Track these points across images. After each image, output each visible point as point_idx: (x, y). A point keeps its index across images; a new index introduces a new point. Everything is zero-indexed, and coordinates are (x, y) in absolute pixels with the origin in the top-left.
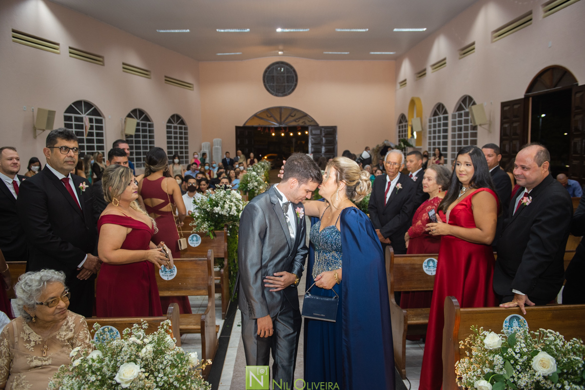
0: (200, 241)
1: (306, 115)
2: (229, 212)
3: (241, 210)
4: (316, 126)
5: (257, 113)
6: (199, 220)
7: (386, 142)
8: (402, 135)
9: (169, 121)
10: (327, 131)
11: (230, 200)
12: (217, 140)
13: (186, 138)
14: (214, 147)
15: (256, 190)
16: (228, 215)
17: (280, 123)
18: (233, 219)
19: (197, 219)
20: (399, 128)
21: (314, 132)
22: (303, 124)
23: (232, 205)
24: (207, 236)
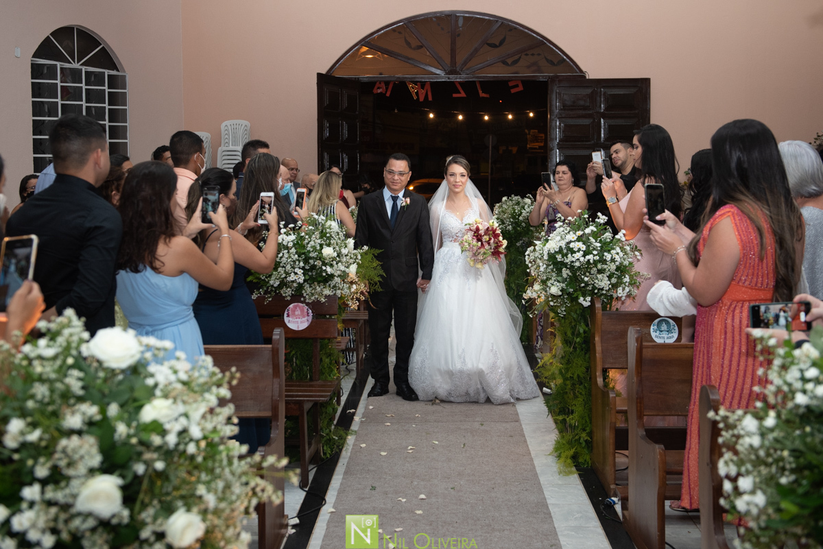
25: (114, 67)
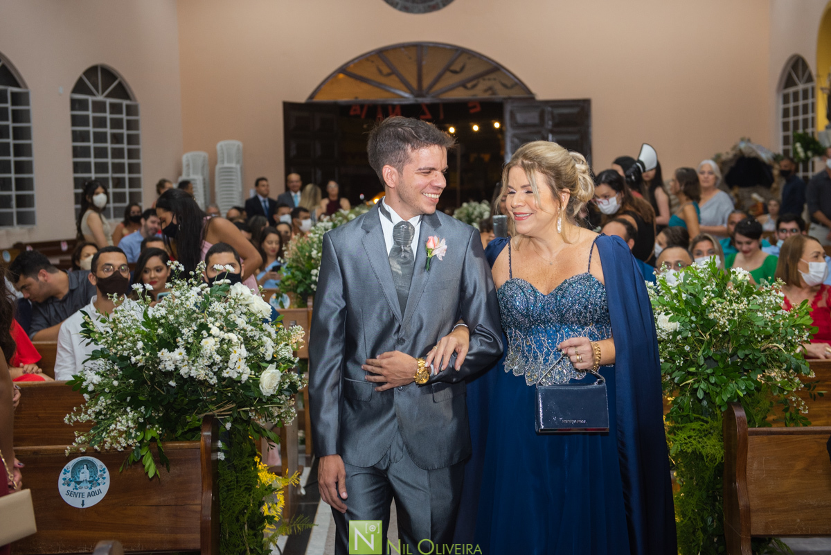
0: (104, 487)
1: (496, 68)
2: (221, 370)
3: (268, 358)
4: (528, 99)
5: (347, 64)
6: (103, 402)
7: (743, 146)
8: (796, 123)
9: (80, 87)
10: (560, 115)
11: (226, 320)
12: (228, 147)
13: (133, 140)
14: (219, 166)
16: (214, 381)
17: (419, 93)
18: (235, 394)
19: (95, 395)
20: (786, 99)
21: (520, 118)
22: (486, 96)
23: (230, 341)
24: (134, 463)
25: (128, 97)
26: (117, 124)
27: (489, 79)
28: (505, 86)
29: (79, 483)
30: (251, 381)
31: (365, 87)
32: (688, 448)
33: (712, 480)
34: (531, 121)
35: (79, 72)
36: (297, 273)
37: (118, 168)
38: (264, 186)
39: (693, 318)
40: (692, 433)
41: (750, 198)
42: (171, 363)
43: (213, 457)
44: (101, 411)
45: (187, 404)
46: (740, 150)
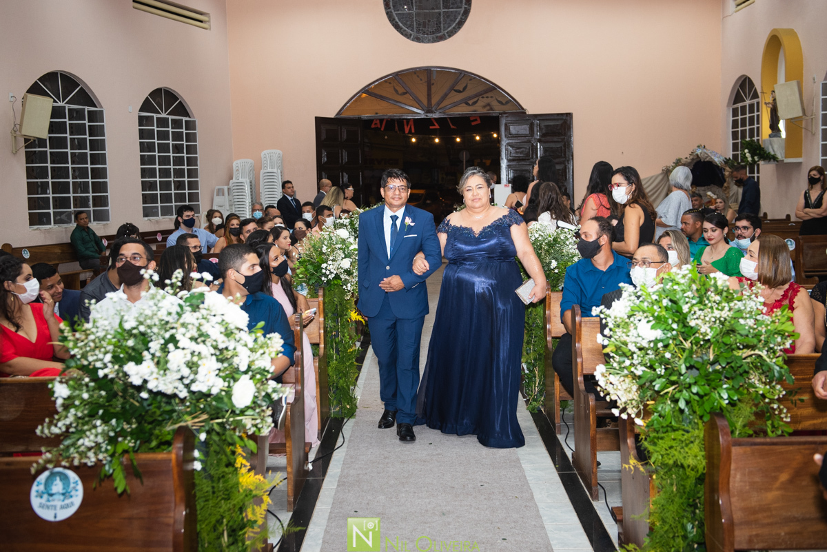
0: (77, 499)
1: (492, 88)
2: (190, 383)
3: (243, 369)
4: (520, 114)
5: (369, 85)
6: (73, 414)
7: (699, 152)
8: (743, 132)
9: (146, 106)
10: (547, 126)
11: (198, 331)
12: (271, 155)
13: (191, 150)
14: (262, 171)
15: (346, 282)
16: (185, 394)
17: (428, 108)
20: (735, 113)
21: (513, 129)
22: (485, 111)
23: (201, 355)
24: (106, 477)
25: (187, 115)
26: (177, 136)
27: (487, 97)
28: (500, 102)
29: (51, 495)
30: (223, 393)
31: (384, 104)
32: (670, 459)
33: (693, 488)
34: (522, 132)
35: (145, 94)
36: (309, 267)
37: (179, 173)
38: (289, 188)
39: (675, 326)
40: (673, 443)
41: (707, 195)
42: (138, 377)
43: (189, 467)
44: (71, 424)
45: (160, 415)
46: (697, 155)
